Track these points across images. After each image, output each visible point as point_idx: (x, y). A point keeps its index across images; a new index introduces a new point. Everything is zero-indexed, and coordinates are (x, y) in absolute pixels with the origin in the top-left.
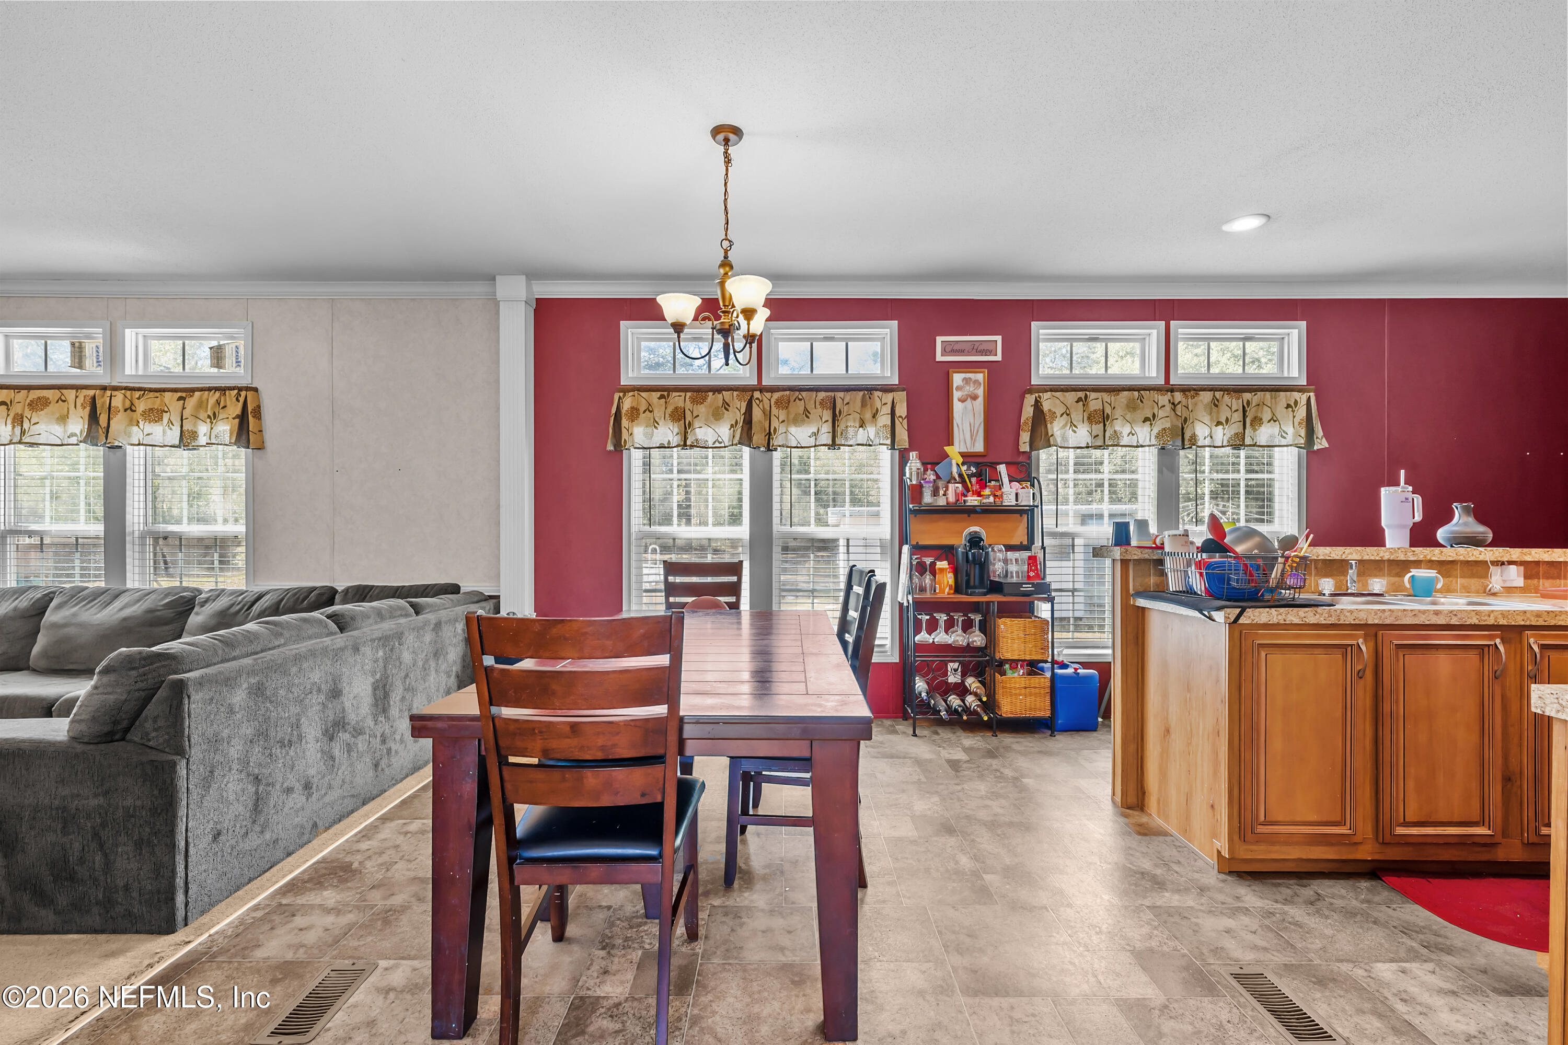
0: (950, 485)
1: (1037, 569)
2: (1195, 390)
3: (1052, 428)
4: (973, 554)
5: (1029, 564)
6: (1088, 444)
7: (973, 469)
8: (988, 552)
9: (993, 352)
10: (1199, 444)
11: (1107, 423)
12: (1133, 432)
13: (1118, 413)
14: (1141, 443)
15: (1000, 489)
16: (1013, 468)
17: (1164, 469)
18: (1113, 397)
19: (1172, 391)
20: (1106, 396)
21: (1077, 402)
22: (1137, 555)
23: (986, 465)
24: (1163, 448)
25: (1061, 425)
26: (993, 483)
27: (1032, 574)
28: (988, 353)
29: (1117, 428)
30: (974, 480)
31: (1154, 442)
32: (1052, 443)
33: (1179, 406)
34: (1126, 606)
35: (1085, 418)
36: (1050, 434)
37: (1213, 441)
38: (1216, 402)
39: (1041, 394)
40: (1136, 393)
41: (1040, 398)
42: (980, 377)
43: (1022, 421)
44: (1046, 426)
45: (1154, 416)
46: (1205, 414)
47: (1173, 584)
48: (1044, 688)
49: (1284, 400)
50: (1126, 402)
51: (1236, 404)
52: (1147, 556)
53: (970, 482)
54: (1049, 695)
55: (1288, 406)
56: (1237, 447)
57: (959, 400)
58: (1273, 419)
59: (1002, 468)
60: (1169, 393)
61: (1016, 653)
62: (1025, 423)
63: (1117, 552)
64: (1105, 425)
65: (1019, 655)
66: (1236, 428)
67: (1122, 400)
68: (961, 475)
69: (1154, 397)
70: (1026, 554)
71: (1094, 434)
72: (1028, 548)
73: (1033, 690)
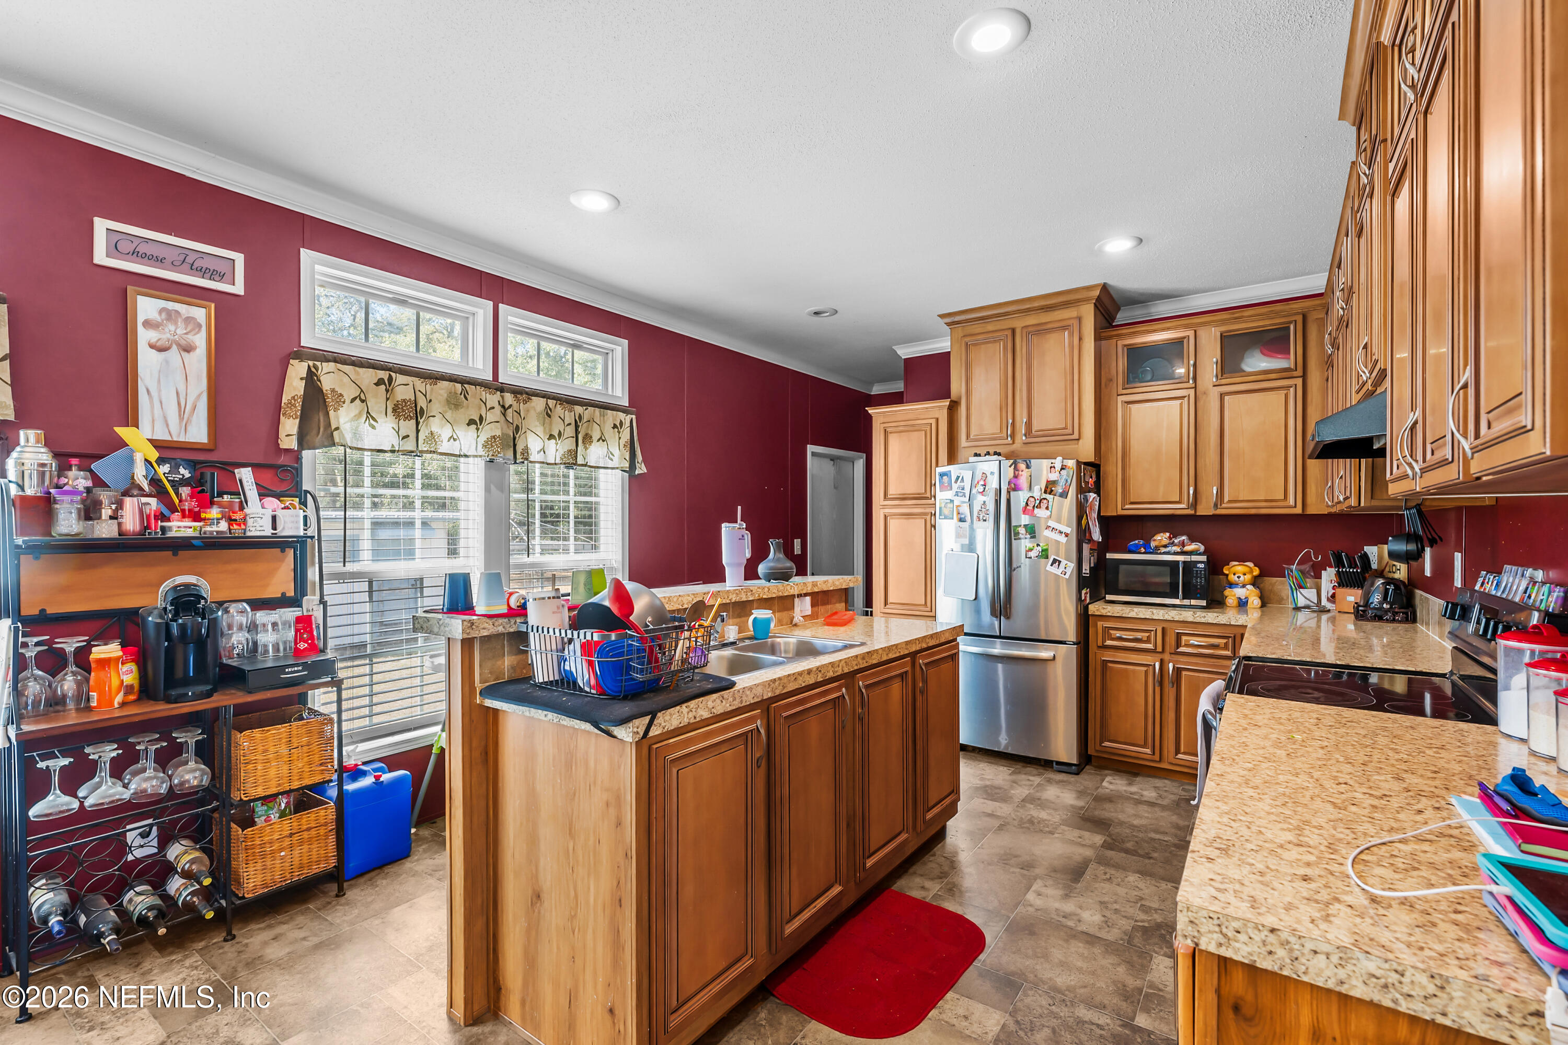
0: (128, 501)
1: (312, 637)
2: (527, 393)
3: (337, 418)
4: (183, 628)
5: (297, 631)
6: (393, 446)
7: (185, 473)
8: (215, 619)
9: (228, 276)
10: (532, 459)
11: (421, 421)
12: (455, 437)
13: (435, 408)
14: (464, 451)
15: (242, 508)
16: (268, 476)
17: (492, 486)
18: (428, 386)
19: (502, 390)
20: (419, 384)
21: (377, 384)
22: (488, 628)
23: (212, 465)
24: (491, 461)
25: (352, 415)
26: (226, 498)
27: (302, 646)
28: (217, 277)
29: (435, 429)
30: (185, 491)
31: (481, 451)
32: (337, 440)
33: (510, 411)
34: (470, 708)
35: (390, 410)
36: (333, 428)
37: (546, 457)
38: (549, 412)
39: (318, 364)
40: (459, 386)
41: (317, 370)
42: (199, 314)
43: (284, 400)
44: (327, 414)
45: (481, 418)
46: (538, 423)
47: (542, 672)
48: (326, 824)
49: (611, 419)
50: (446, 395)
51: (569, 418)
52: (501, 629)
53: (177, 494)
54: (334, 832)
55: (615, 426)
56: (569, 466)
57: (152, 346)
58: (602, 439)
59: (245, 475)
60: (498, 393)
61: (274, 783)
62: (290, 404)
63: (456, 626)
64: (417, 423)
65: (279, 785)
66: (569, 444)
67: (442, 392)
68: (155, 482)
69: (481, 395)
70: (290, 614)
71: (402, 433)
72: (295, 602)
73: (306, 835)
